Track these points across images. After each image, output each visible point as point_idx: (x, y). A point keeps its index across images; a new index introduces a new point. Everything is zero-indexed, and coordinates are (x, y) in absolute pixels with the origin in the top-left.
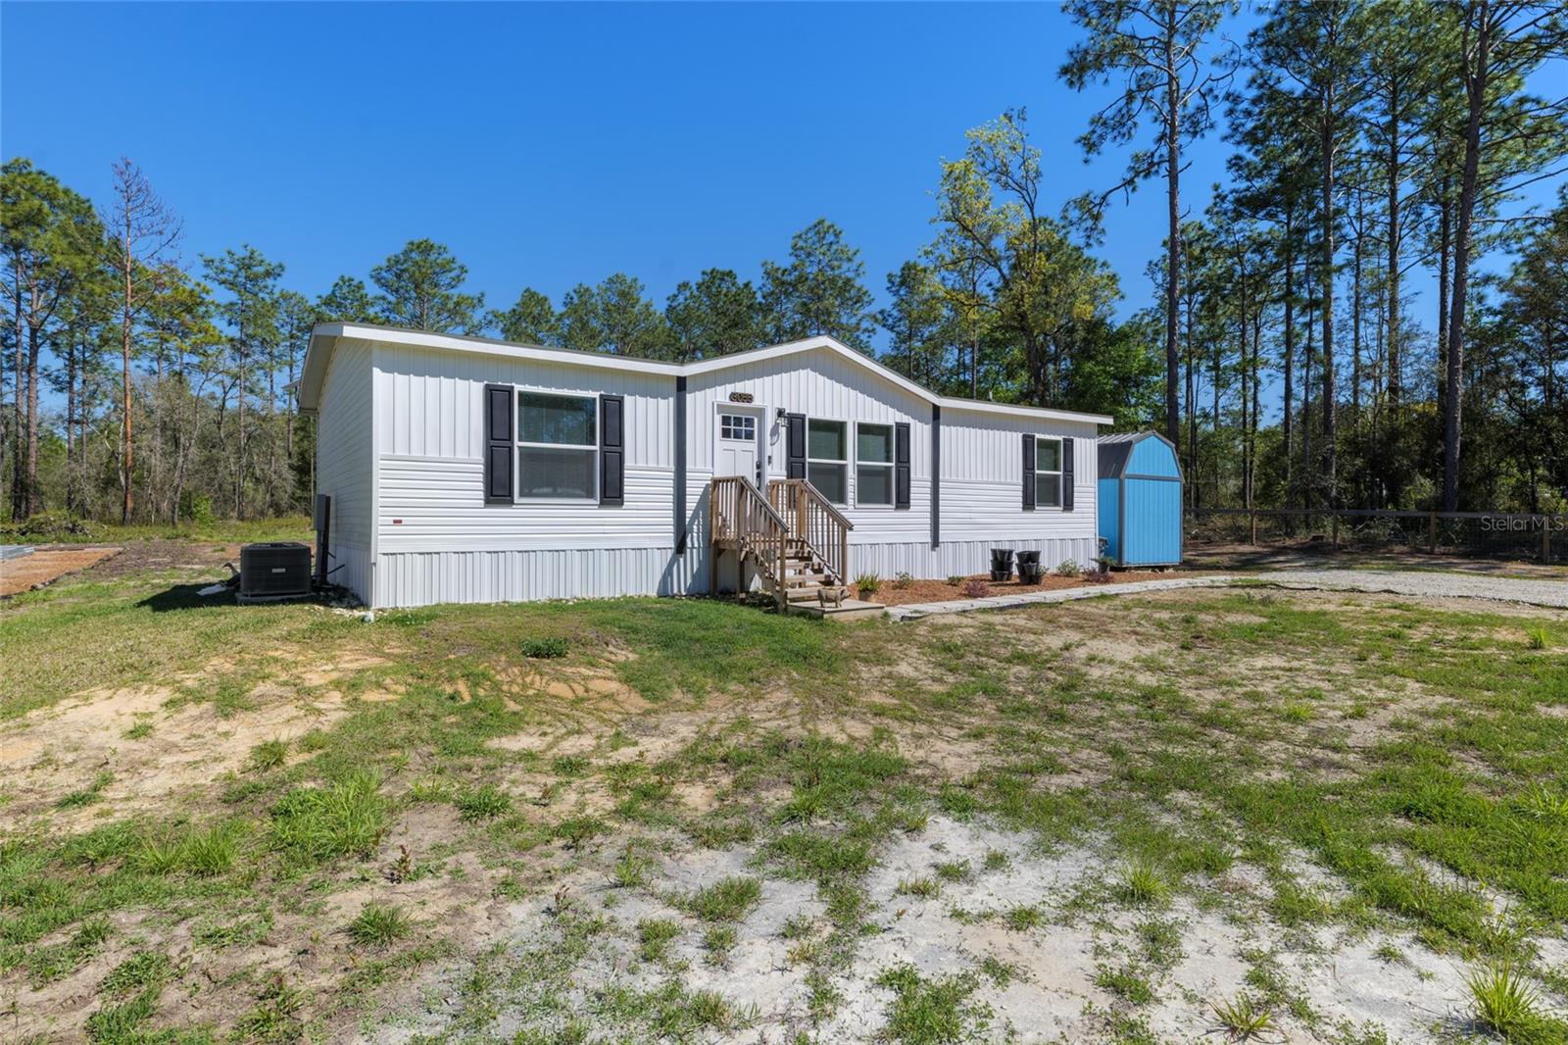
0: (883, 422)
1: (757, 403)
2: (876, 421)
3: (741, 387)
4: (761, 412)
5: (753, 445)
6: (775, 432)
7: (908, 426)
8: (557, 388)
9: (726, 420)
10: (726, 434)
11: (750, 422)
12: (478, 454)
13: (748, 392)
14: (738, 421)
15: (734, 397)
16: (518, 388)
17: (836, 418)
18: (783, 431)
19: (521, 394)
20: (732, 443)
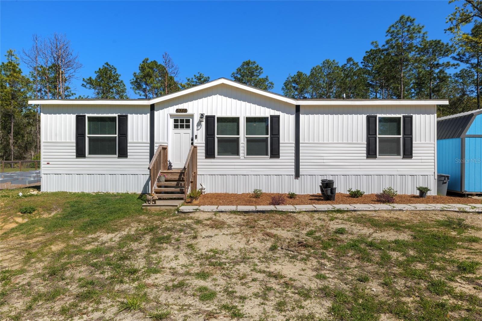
0: (262, 115)
1: (189, 112)
2: (258, 115)
3: (181, 106)
4: (192, 116)
5: (189, 131)
6: (199, 124)
7: (278, 117)
8: (102, 114)
9: (176, 121)
10: (176, 127)
11: (188, 121)
12: (74, 140)
13: (185, 108)
14: (182, 121)
15: (178, 111)
16: (87, 115)
17: (234, 115)
18: (203, 124)
19: (88, 117)
20: (179, 130)
